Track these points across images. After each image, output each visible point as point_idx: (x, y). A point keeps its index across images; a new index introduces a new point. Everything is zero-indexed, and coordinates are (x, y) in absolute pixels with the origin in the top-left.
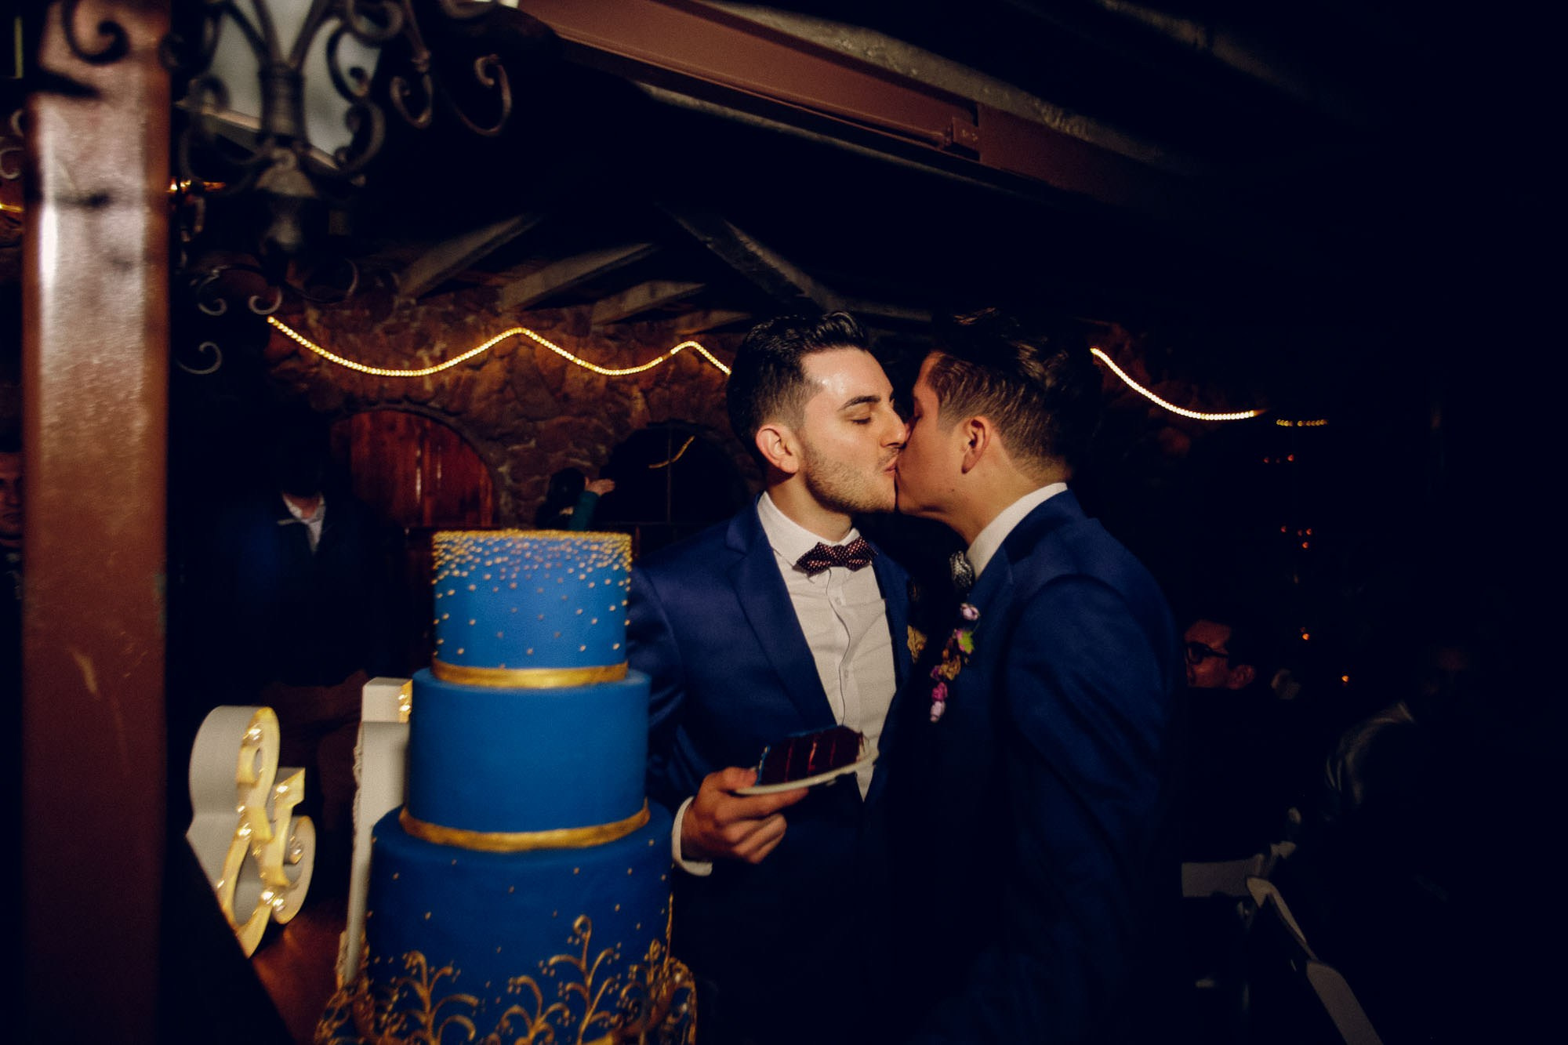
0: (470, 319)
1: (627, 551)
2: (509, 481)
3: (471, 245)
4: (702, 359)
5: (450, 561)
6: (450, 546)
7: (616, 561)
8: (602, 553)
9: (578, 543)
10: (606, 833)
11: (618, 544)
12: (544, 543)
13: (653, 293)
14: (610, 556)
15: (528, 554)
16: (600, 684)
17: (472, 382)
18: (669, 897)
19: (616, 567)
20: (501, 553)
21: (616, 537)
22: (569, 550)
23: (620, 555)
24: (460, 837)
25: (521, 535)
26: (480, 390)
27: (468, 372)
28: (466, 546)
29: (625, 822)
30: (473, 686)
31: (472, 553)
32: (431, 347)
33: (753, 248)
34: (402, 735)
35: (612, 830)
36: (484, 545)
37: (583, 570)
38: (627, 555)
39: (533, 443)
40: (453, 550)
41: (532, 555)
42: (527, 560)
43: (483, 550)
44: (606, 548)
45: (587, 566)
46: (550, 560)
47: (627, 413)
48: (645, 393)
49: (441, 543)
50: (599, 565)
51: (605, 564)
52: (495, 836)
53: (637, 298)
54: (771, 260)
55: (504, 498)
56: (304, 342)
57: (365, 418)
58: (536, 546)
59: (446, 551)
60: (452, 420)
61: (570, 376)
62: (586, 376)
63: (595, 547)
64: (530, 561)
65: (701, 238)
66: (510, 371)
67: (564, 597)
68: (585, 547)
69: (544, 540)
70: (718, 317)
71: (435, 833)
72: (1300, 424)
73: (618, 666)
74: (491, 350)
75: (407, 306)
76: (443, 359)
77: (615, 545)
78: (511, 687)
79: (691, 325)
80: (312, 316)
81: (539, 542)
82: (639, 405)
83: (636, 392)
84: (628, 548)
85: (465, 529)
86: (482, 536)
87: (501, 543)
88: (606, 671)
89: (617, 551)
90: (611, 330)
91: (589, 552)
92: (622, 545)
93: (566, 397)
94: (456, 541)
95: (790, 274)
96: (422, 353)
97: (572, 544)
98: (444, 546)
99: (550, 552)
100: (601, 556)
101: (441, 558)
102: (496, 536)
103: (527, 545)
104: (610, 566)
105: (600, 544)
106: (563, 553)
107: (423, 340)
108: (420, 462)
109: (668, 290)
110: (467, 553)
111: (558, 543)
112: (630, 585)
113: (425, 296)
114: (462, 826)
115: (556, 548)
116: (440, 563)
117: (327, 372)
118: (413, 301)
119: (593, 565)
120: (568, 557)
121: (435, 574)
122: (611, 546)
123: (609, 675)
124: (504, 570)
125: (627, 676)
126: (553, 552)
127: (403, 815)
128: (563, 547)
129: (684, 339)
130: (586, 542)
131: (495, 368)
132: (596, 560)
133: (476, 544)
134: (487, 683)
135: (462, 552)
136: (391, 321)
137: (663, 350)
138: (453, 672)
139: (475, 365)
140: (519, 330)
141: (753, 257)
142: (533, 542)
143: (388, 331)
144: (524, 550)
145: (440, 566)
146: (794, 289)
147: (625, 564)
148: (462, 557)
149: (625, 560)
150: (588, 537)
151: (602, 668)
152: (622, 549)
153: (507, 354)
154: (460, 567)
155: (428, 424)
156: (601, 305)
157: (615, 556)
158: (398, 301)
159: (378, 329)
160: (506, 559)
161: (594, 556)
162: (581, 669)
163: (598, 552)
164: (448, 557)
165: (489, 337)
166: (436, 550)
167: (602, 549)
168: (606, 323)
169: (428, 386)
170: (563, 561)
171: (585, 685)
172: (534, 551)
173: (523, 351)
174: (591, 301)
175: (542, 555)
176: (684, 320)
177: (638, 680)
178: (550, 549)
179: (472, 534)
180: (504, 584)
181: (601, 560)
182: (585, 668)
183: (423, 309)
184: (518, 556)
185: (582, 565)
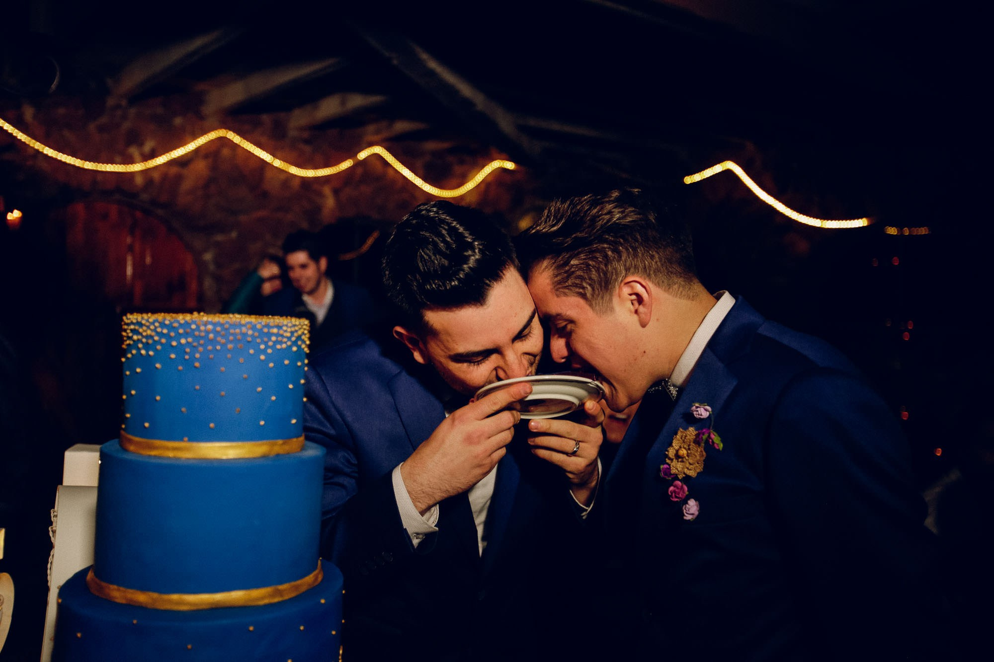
0: (178, 121)
1: (305, 334)
2: (212, 267)
3: (176, 54)
4: (386, 164)
5: (139, 341)
6: (137, 327)
7: (295, 343)
8: (282, 336)
9: (259, 326)
10: (280, 593)
11: (297, 328)
12: (227, 326)
13: (343, 103)
14: (289, 338)
15: (211, 336)
16: (278, 455)
17: (179, 178)
18: (339, 650)
19: (295, 349)
20: (186, 335)
21: (295, 321)
22: (250, 332)
23: (299, 338)
24: (142, 598)
25: (205, 318)
26: (186, 185)
27: (174, 170)
28: (152, 327)
29: (299, 582)
30: (159, 457)
31: (158, 333)
32: (141, 144)
33: (433, 65)
34: (91, 499)
35: (288, 590)
36: (170, 327)
37: (264, 352)
38: (306, 338)
39: (234, 235)
40: (141, 330)
41: (215, 337)
42: (211, 341)
43: (169, 331)
44: (286, 331)
45: (267, 347)
46: (231, 342)
47: (318, 209)
48: (336, 192)
49: (128, 324)
50: (278, 347)
51: (284, 346)
52: (175, 597)
53: (330, 107)
54: (449, 77)
55: (208, 283)
56: (21, 136)
57: (79, 208)
58: (218, 329)
59: (134, 331)
60: (160, 212)
61: (269, 174)
62: (282, 177)
63: (275, 330)
64: (213, 342)
65: (387, 54)
66: (214, 168)
67: (245, 376)
68: (266, 330)
69: (227, 322)
70: (401, 126)
71: (118, 594)
72: (906, 232)
73: (295, 440)
74: (197, 151)
75: (118, 106)
76: (153, 155)
77: (293, 329)
78: (195, 459)
79: (377, 132)
80: (29, 113)
81: (222, 325)
82: (330, 202)
83: (327, 190)
84: (306, 332)
85: (154, 311)
86: (168, 318)
87: (188, 324)
88: (284, 444)
89: (296, 334)
90: (306, 135)
91: (269, 335)
92: (300, 329)
93: (265, 195)
94: (144, 322)
95: (465, 90)
96: (134, 151)
97: (253, 328)
98: (132, 327)
99: (232, 334)
100: (280, 339)
101: (129, 338)
102: (181, 318)
103: (210, 327)
104: (290, 347)
105: (279, 327)
106: (245, 335)
107: (134, 138)
108: (131, 248)
109: (356, 101)
110: (153, 334)
111: (240, 325)
112: (307, 365)
113: (138, 97)
114: (143, 589)
115: (238, 331)
116: (128, 342)
117: (44, 165)
118: (124, 103)
119: (272, 347)
120: (249, 339)
121: (124, 353)
122: (289, 330)
123: (286, 448)
124: (188, 350)
125: (303, 448)
126: (234, 335)
127: (90, 575)
128: (244, 330)
129: (371, 144)
130: (267, 326)
131: (201, 167)
132: (275, 343)
133: (163, 325)
134: (171, 454)
135: (149, 332)
136: (104, 120)
137: (353, 154)
138: (138, 444)
139: (181, 162)
140: (221, 133)
141: (432, 73)
142: (215, 324)
143: (101, 129)
144: (208, 332)
145: (129, 345)
146: (468, 103)
147: (303, 346)
148: (147, 337)
149: (304, 342)
150: (268, 321)
151: (280, 442)
152: (300, 333)
153: (210, 152)
154: (147, 346)
155: (139, 214)
156: (297, 112)
157: (293, 339)
158: (111, 102)
159: (92, 127)
160: (190, 340)
161: (274, 338)
162: (260, 442)
163: (277, 335)
164: (135, 337)
165: (195, 137)
166: (125, 330)
167: (281, 332)
168: (302, 129)
169: (139, 180)
170: (244, 342)
171: (264, 457)
172: (217, 333)
173: (226, 152)
174: (289, 108)
175: (223, 336)
176: (371, 128)
177: (314, 452)
178: (232, 331)
179: (160, 317)
180: (189, 364)
181: (281, 343)
182: (265, 441)
183: (133, 111)
184: (202, 337)
185: (262, 347)
